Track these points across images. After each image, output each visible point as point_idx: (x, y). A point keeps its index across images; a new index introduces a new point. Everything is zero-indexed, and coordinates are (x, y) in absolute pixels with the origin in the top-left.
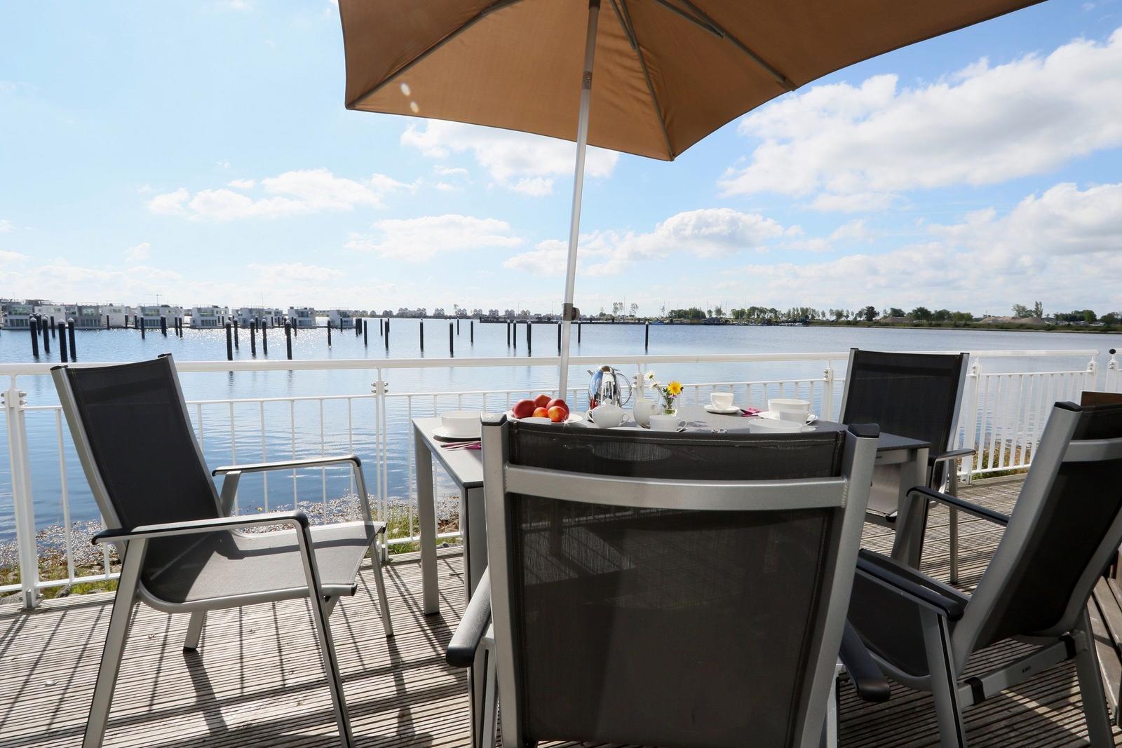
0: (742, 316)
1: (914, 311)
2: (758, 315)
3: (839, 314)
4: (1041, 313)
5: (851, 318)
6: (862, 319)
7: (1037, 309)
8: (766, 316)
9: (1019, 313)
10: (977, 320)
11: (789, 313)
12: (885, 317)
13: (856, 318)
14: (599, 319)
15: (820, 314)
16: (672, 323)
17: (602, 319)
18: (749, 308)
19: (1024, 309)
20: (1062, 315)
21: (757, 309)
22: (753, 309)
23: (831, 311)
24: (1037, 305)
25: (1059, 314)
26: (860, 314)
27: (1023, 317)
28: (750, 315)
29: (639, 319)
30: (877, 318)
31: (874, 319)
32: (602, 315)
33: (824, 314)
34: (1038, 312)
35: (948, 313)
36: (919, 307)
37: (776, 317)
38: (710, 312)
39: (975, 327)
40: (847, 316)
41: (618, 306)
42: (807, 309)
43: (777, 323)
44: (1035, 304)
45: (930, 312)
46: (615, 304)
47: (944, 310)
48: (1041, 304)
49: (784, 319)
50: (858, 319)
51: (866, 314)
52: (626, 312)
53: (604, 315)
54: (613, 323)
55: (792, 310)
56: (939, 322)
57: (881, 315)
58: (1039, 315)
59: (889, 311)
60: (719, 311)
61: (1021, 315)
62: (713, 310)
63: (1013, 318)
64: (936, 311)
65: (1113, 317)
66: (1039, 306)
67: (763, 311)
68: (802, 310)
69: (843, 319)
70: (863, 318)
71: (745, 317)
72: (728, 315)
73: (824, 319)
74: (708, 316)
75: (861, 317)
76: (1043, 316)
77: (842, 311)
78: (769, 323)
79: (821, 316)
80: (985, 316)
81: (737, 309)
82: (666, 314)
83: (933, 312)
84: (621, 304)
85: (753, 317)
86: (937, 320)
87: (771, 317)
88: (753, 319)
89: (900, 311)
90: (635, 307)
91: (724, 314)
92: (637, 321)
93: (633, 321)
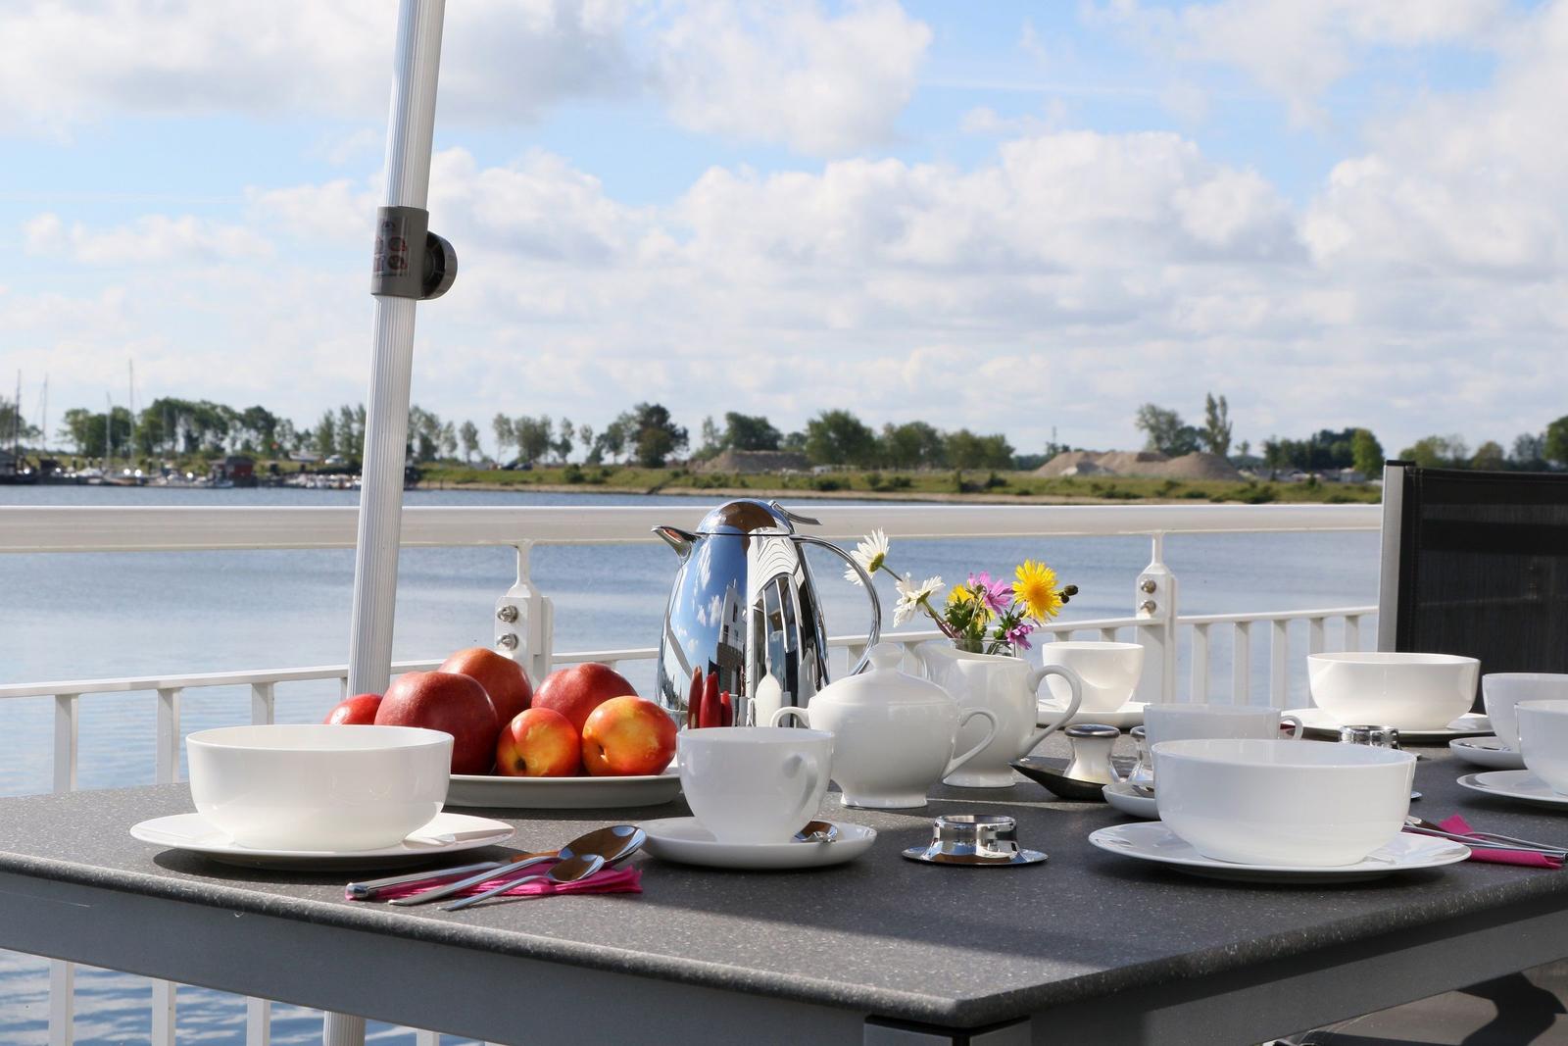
0: (116, 443)
1: (814, 426)
2: (189, 438)
3: (534, 438)
4: (1227, 440)
5: (579, 454)
6: (622, 459)
7: (1213, 422)
8: (226, 444)
9: (1159, 439)
10: (1030, 463)
11: (327, 431)
12: (710, 453)
13: (596, 457)
15: (459, 434)
18: (148, 404)
19: (1172, 421)
20: (1288, 446)
21: (186, 409)
22: (167, 412)
23: (502, 424)
24: (1212, 407)
25: (1279, 440)
26: (613, 439)
27: (1172, 453)
28: (158, 440)
30: (683, 454)
31: (669, 457)
33: (471, 436)
34: (1217, 435)
35: (929, 434)
36: (829, 409)
37: (273, 450)
39: (1026, 493)
40: (565, 447)
43: (279, 479)
44: (1204, 404)
45: (870, 431)
47: (918, 425)
48: (1224, 404)
49: (304, 453)
50: (608, 458)
51: (636, 437)
55: (338, 418)
56: (903, 475)
57: (696, 443)
58: (1220, 447)
59: (723, 426)
61: (1166, 445)
63: (1143, 457)
64: (889, 428)
65: (1431, 453)
66: (1219, 412)
67: (209, 418)
69: (551, 456)
70: (628, 453)
71: (132, 445)
72: (54, 437)
73: (475, 457)
75: (616, 447)
76: (1233, 452)
77: (546, 424)
78: (241, 474)
79: (461, 445)
80: (1054, 452)
81: (94, 411)
83: (879, 431)
85: (168, 446)
86: (897, 466)
87: (247, 445)
88: (171, 455)
89: (763, 424)
91: (32, 432)
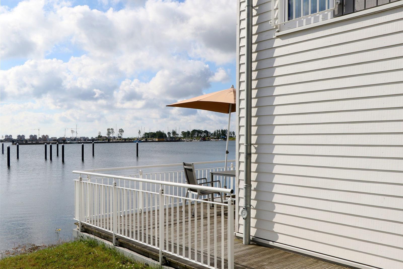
0: (188, 136)
2: (197, 135)
8: (202, 135)
11: (215, 133)
14: (99, 140)
15: (232, 133)
16: (146, 141)
17: (100, 140)
18: (192, 130)
22: (194, 131)
28: (193, 135)
29: (125, 139)
32: (100, 137)
37: (208, 135)
38: (169, 133)
41: (111, 131)
42: (225, 130)
43: (209, 140)
46: (108, 129)
49: (212, 136)
52: (116, 134)
53: (101, 137)
54: (109, 142)
55: (216, 131)
60: (174, 133)
62: (171, 132)
67: (200, 132)
68: (222, 130)
71: (190, 136)
72: (180, 135)
74: (167, 136)
78: (204, 139)
82: (142, 135)
84: (112, 129)
87: (204, 135)
88: (195, 137)
90: (121, 131)
91: (178, 134)
92: (124, 141)
93: (121, 141)
